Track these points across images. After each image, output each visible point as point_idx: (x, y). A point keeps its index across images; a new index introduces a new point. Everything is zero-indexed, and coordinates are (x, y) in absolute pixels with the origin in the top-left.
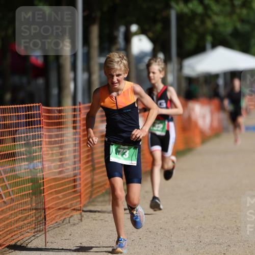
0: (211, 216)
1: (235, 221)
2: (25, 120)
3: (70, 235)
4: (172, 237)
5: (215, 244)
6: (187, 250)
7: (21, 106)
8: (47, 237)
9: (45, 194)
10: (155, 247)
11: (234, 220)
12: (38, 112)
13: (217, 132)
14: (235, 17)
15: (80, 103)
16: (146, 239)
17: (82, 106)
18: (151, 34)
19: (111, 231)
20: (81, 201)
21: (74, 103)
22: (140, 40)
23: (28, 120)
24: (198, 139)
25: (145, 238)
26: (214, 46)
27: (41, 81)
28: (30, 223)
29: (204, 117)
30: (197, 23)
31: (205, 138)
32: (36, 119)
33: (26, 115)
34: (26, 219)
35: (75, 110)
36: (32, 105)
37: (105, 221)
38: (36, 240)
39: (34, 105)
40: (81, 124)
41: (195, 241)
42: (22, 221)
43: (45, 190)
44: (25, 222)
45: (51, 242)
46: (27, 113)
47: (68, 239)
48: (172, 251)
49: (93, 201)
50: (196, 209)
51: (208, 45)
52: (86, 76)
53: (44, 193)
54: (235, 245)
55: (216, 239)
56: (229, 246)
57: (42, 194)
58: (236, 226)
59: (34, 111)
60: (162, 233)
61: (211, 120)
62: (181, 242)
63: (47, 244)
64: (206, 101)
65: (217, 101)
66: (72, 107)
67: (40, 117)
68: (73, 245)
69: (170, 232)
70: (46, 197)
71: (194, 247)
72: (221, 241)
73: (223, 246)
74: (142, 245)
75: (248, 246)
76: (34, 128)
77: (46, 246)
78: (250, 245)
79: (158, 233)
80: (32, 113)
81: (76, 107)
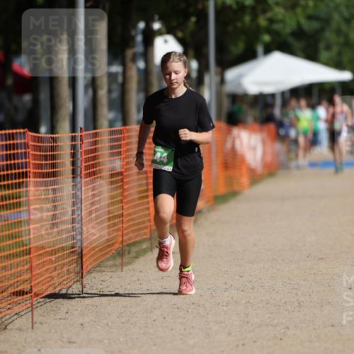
1: (296, 294)
2: (5, 153)
3: (67, 313)
4: (209, 316)
5: (268, 325)
8: (35, 315)
9: (31, 256)
10: (185, 329)
11: (295, 292)
12: (23, 141)
13: (272, 169)
14: (299, 11)
15: (81, 129)
16: (172, 319)
17: (84, 133)
18: (180, 34)
19: (124, 307)
21: (73, 129)
22: (166, 41)
23: (8, 152)
24: (245, 180)
25: (170, 316)
26: (268, 50)
27: (27, 98)
29: (254, 149)
30: (247, 19)
31: (255, 178)
32: (19, 151)
33: (6, 145)
35: (73, 139)
36: (14, 131)
38: (20, 320)
39: (18, 131)
40: (83, 159)
41: (241, 321)
43: (32, 251)
45: (40, 323)
46: (8, 142)
47: (64, 319)
48: (208, 335)
49: (99, 266)
50: (242, 277)
51: (260, 49)
52: (90, 92)
53: (30, 254)
54: (295, 326)
55: (269, 318)
56: (288, 328)
57: (28, 257)
58: (297, 300)
59: (17, 140)
60: (195, 310)
61: (264, 153)
62: (221, 323)
63: (35, 326)
64: (257, 126)
65: (272, 126)
66: (71, 135)
67: (25, 149)
68: (71, 326)
69: (206, 309)
70: (34, 260)
71: (238, 330)
72: (276, 321)
73: (278, 329)
74: (167, 327)
75: (314, 329)
76: (18, 163)
77: (33, 328)
78: (316, 327)
79: (190, 310)
80: (15, 142)
81: (76, 134)
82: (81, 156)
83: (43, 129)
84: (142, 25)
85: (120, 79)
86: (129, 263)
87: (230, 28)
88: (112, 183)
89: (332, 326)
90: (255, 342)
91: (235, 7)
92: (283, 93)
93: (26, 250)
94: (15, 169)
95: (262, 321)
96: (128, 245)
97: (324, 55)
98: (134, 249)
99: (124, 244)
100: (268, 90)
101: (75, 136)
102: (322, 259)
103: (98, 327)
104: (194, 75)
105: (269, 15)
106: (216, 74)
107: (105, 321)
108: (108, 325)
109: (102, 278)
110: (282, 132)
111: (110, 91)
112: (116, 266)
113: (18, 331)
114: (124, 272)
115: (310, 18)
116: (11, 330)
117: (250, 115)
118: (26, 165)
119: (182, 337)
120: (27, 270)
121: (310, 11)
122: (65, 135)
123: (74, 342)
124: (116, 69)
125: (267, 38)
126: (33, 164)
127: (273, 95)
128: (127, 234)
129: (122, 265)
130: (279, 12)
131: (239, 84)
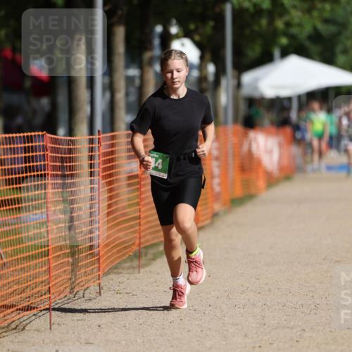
0: (278, 289)
1: (312, 297)
2: (23, 155)
4: (226, 318)
5: (284, 327)
6: (246, 336)
7: (18, 135)
8: (53, 317)
10: (201, 331)
11: (311, 295)
12: (41, 144)
13: (288, 173)
14: (315, 14)
15: (99, 132)
16: (189, 320)
17: (102, 135)
18: (197, 38)
20: (99, 266)
21: (91, 132)
22: (183, 45)
23: (27, 155)
24: (261, 183)
25: (188, 318)
26: (285, 54)
27: (45, 102)
28: (29, 297)
29: (271, 152)
30: (264, 22)
31: (272, 181)
32: (38, 153)
33: (25, 147)
34: (23, 291)
35: (91, 141)
36: (33, 134)
37: (133, 295)
38: (37, 320)
39: (37, 133)
40: (101, 161)
41: (257, 323)
42: (18, 294)
43: (50, 253)
44: (23, 295)
45: (58, 324)
46: (27, 145)
47: (82, 320)
48: (225, 337)
49: (116, 268)
50: (258, 279)
51: (277, 53)
52: (108, 95)
53: (48, 256)
54: (311, 329)
55: (285, 320)
56: (304, 330)
57: (47, 258)
58: (314, 303)
59: (35, 142)
60: (212, 312)
61: (281, 157)
62: (238, 325)
63: (53, 327)
64: (273, 129)
65: (288, 130)
66: (88, 137)
67: (44, 151)
68: (88, 327)
69: (222, 312)
70: (52, 261)
71: (255, 331)
72: (292, 323)
73: (295, 331)
74: (184, 329)
75: (331, 331)
76: (37, 166)
77: (50, 329)
78: (333, 330)
79: (206, 312)
80: (34, 144)
81: (94, 137)
82: (99, 159)
83: (62, 132)
84: (159, 29)
85: (137, 82)
86: (146, 265)
87: (247, 32)
88: (129, 185)
89: (348, 329)
90: (271, 344)
91: (252, 9)
92: (299, 97)
93: (45, 251)
94: (34, 172)
95: (279, 323)
96: (146, 247)
97: (341, 59)
98: (151, 251)
99: (142, 246)
100: (284, 93)
101: (93, 139)
102: (339, 262)
103: (116, 328)
104: (211, 78)
105: (286, 18)
106: (233, 77)
107: (122, 322)
108: (125, 326)
109: (119, 280)
110: (298, 135)
111: (127, 94)
112: (133, 268)
113: (36, 332)
114: (141, 274)
115: (326, 21)
116: (30, 330)
117: (267, 118)
118: (44, 168)
119: (198, 338)
120: (45, 271)
121: (327, 15)
122: (82, 138)
123: (91, 343)
124: (133, 72)
125: (284, 41)
126: (51, 165)
127: (289, 99)
128: (144, 236)
129: (139, 267)
130: (296, 15)
131: (256, 88)
